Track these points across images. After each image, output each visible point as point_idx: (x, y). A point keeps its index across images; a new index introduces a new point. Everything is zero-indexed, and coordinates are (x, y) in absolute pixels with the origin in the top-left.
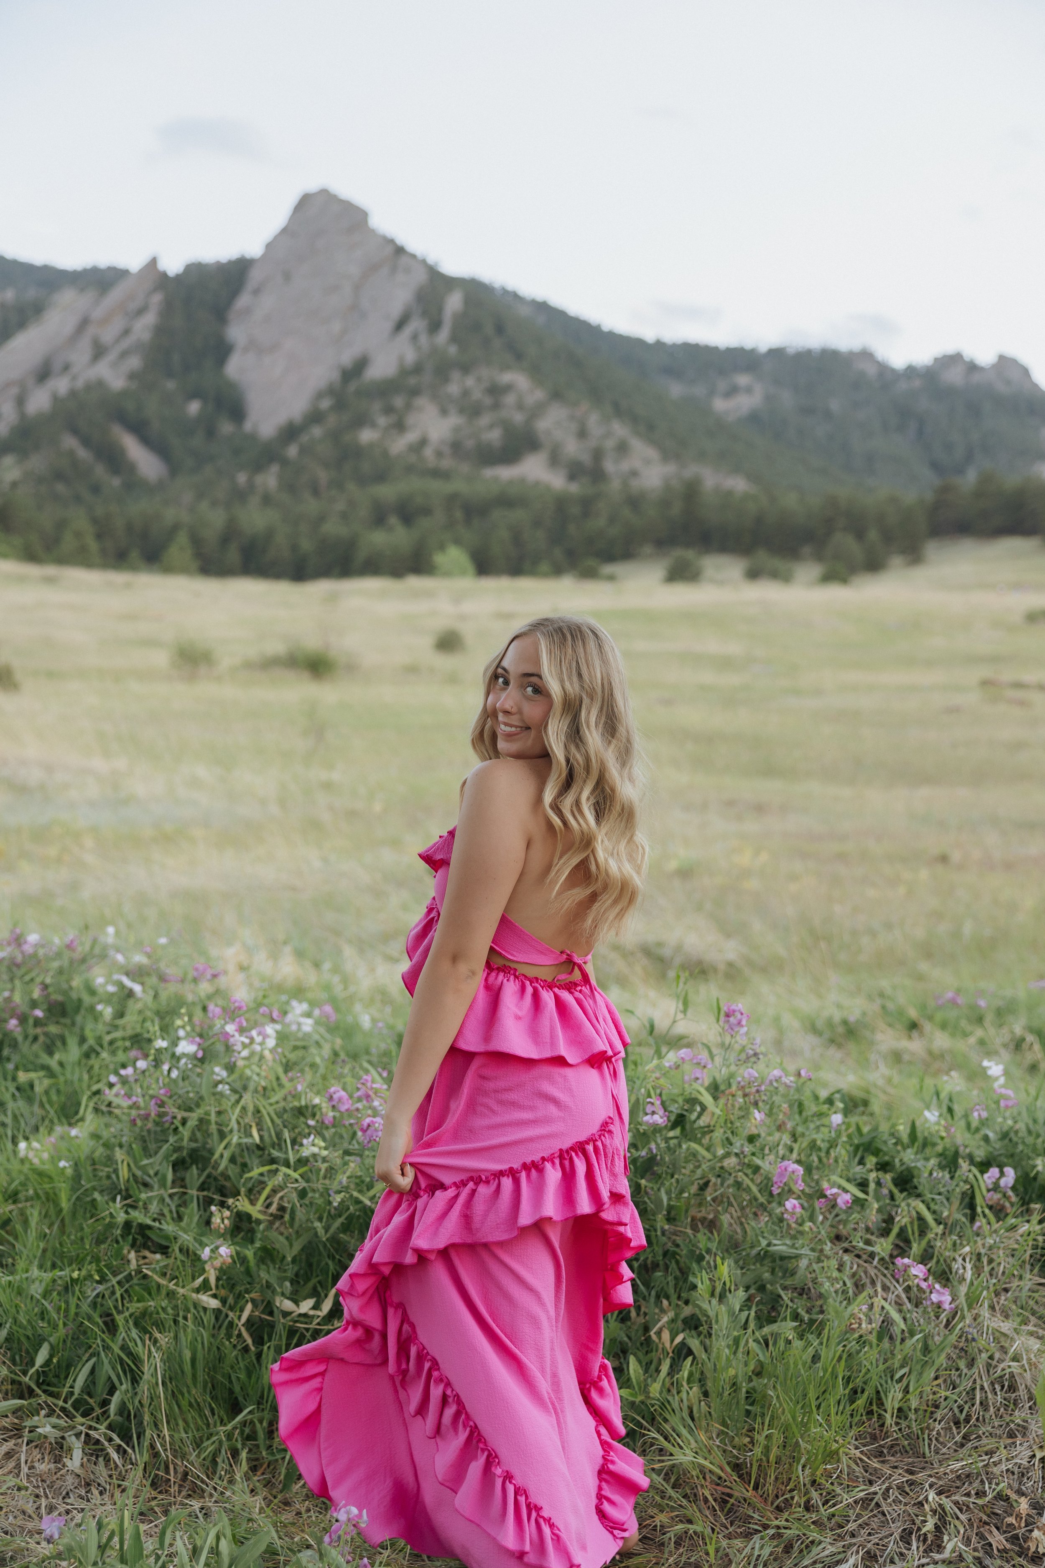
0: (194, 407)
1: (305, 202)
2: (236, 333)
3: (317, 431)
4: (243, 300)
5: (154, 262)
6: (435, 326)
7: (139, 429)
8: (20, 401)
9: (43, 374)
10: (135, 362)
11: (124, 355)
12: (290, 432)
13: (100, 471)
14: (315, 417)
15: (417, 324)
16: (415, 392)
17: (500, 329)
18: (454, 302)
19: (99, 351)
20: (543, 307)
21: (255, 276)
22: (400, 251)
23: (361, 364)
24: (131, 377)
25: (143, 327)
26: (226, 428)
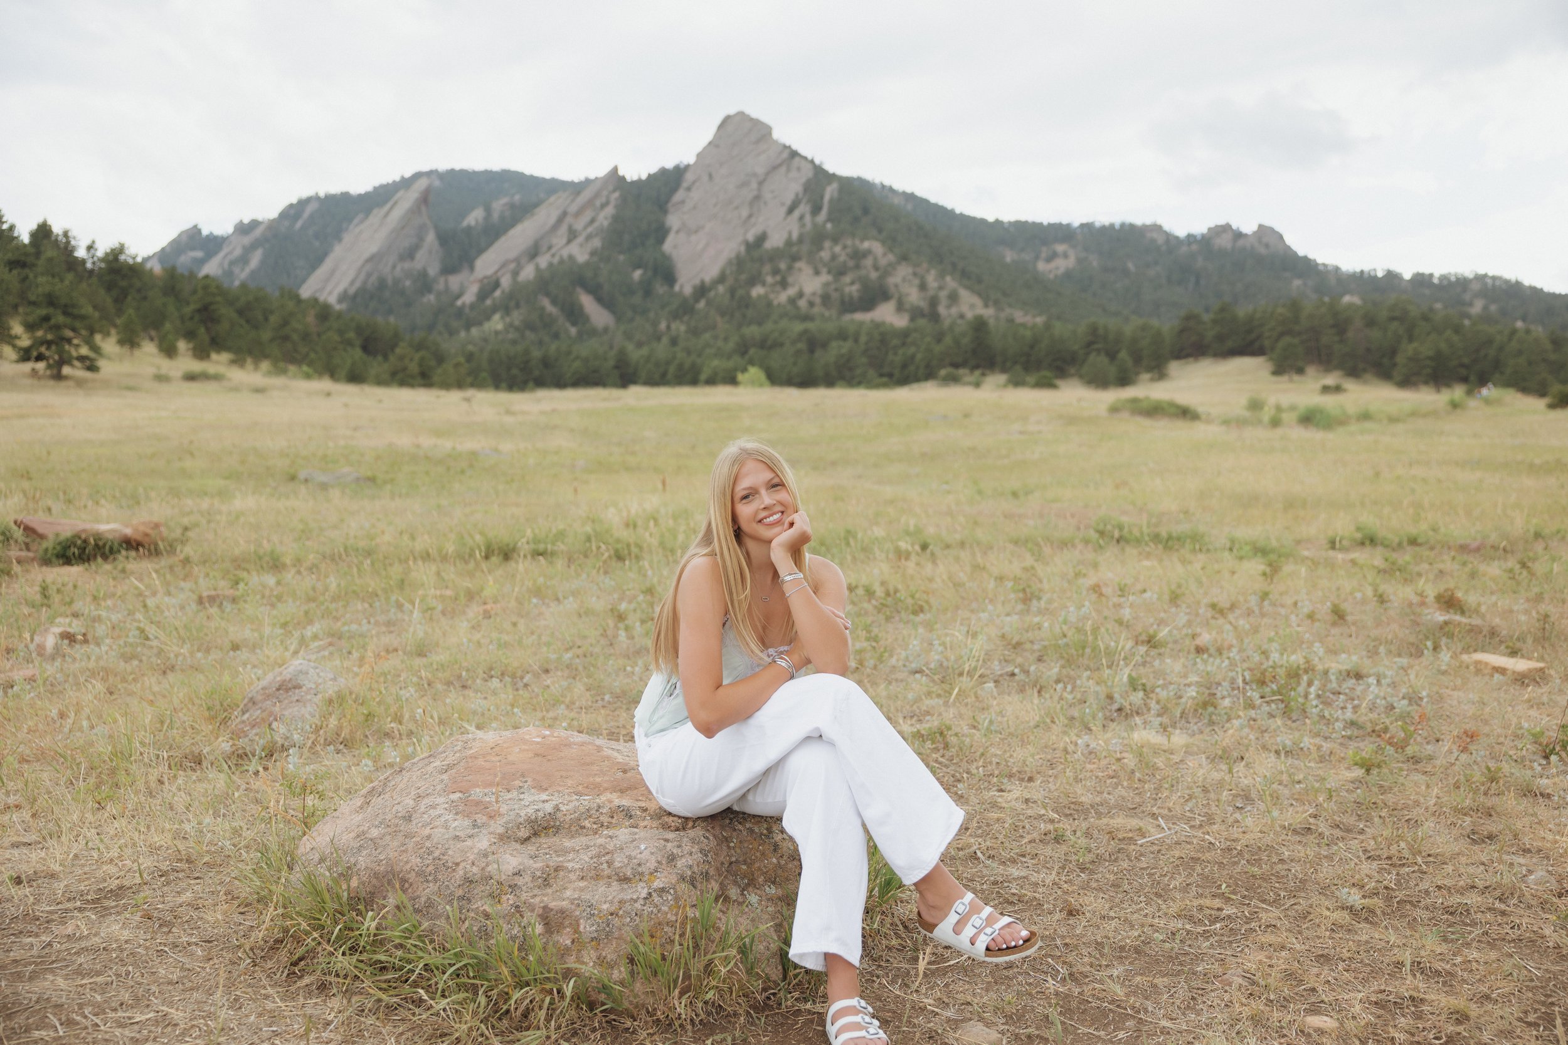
0: (637, 274)
1: (727, 120)
2: (673, 220)
3: (721, 289)
4: (679, 195)
5: (615, 169)
6: (816, 209)
7: (596, 292)
8: (515, 273)
9: (533, 253)
10: (597, 243)
11: (589, 237)
12: (702, 290)
13: (563, 323)
14: (721, 279)
15: (804, 208)
16: (795, 258)
17: (866, 211)
18: (830, 192)
19: (572, 235)
20: (911, 197)
21: (689, 177)
22: (794, 154)
23: (762, 238)
24: (593, 253)
25: (605, 217)
26: (660, 289)
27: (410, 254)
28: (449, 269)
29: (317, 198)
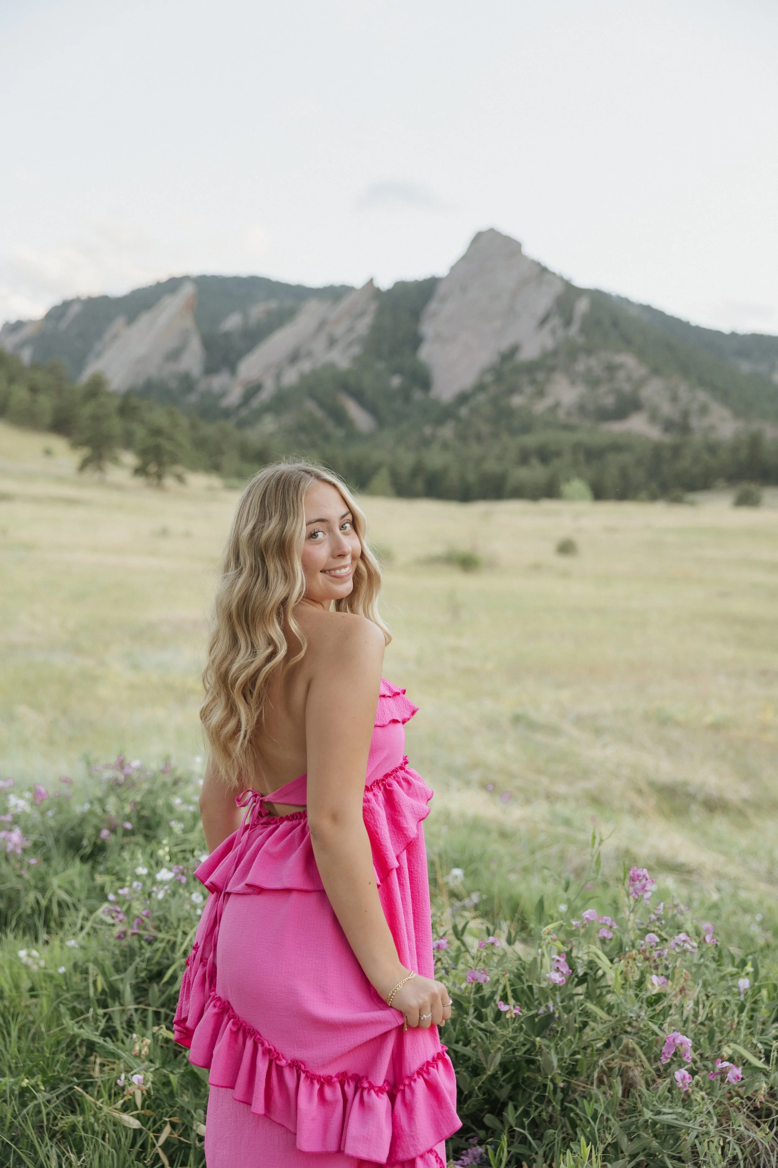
0: (396, 381)
1: (479, 237)
2: (427, 328)
3: (481, 398)
4: (433, 306)
5: (371, 281)
6: (568, 322)
7: (358, 396)
8: (278, 377)
9: (294, 358)
10: (356, 350)
11: (350, 345)
12: (463, 398)
13: (330, 426)
14: (480, 387)
15: (555, 321)
16: (552, 369)
17: (615, 324)
18: (582, 306)
19: (332, 342)
20: (647, 309)
21: (441, 289)
22: (544, 270)
23: (514, 350)
24: (355, 359)
25: (363, 325)
26: (418, 395)
27: (174, 355)
28: (210, 370)
29: (78, 300)
